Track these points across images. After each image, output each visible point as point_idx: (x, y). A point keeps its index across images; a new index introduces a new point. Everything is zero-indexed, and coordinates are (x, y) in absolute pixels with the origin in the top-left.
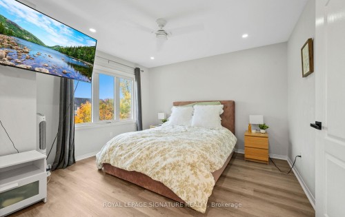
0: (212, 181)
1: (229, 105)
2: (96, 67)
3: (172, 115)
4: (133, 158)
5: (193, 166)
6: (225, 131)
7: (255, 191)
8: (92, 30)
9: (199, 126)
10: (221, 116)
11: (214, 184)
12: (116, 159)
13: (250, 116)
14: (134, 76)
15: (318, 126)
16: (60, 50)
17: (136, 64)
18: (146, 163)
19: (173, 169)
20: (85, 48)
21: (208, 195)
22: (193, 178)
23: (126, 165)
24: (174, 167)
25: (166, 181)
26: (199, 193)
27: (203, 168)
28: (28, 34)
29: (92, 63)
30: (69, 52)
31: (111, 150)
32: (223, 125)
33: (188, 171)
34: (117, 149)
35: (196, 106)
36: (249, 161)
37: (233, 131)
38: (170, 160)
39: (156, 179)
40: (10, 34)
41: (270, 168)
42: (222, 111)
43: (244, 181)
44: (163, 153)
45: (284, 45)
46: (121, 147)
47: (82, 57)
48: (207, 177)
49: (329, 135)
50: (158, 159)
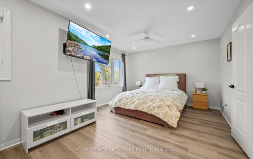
0: (179, 114)
1: (182, 77)
2: (111, 56)
3: (146, 82)
4: (135, 104)
5: (169, 106)
6: (181, 92)
7: (200, 122)
8: (108, 36)
9: (164, 89)
10: (178, 83)
11: (180, 115)
12: (125, 104)
13: (196, 83)
14: (121, 59)
15: (232, 87)
16: (95, 47)
17: (123, 51)
18: (143, 106)
19: (159, 108)
20: (105, 46)
21: (177, 120)
22: (169, 112)
23: (132, 107)
24: (159, 107)
25: (155, 113)
26: (173, 118)
27: (174, 108)
28: (82, 40)
29: (109, 53)
30: (99, 48)
31: (121, 100)
32: (179, 88)
33: (167, 109)
34: (124, 99)
35: (161, 77)
36: (195, 109)
37: (185, 91)
38: (157, 104)
39: (150, 113)
40: (75, 41)
41: (208, 113)
42: (179, 80)
43: (194, 118)
44: (152, 101)
45: (218, 40)
46: (127, 99)
47: (104, 51)
48: (176, 111)
49: (237, 91)
50: (150, 103)
